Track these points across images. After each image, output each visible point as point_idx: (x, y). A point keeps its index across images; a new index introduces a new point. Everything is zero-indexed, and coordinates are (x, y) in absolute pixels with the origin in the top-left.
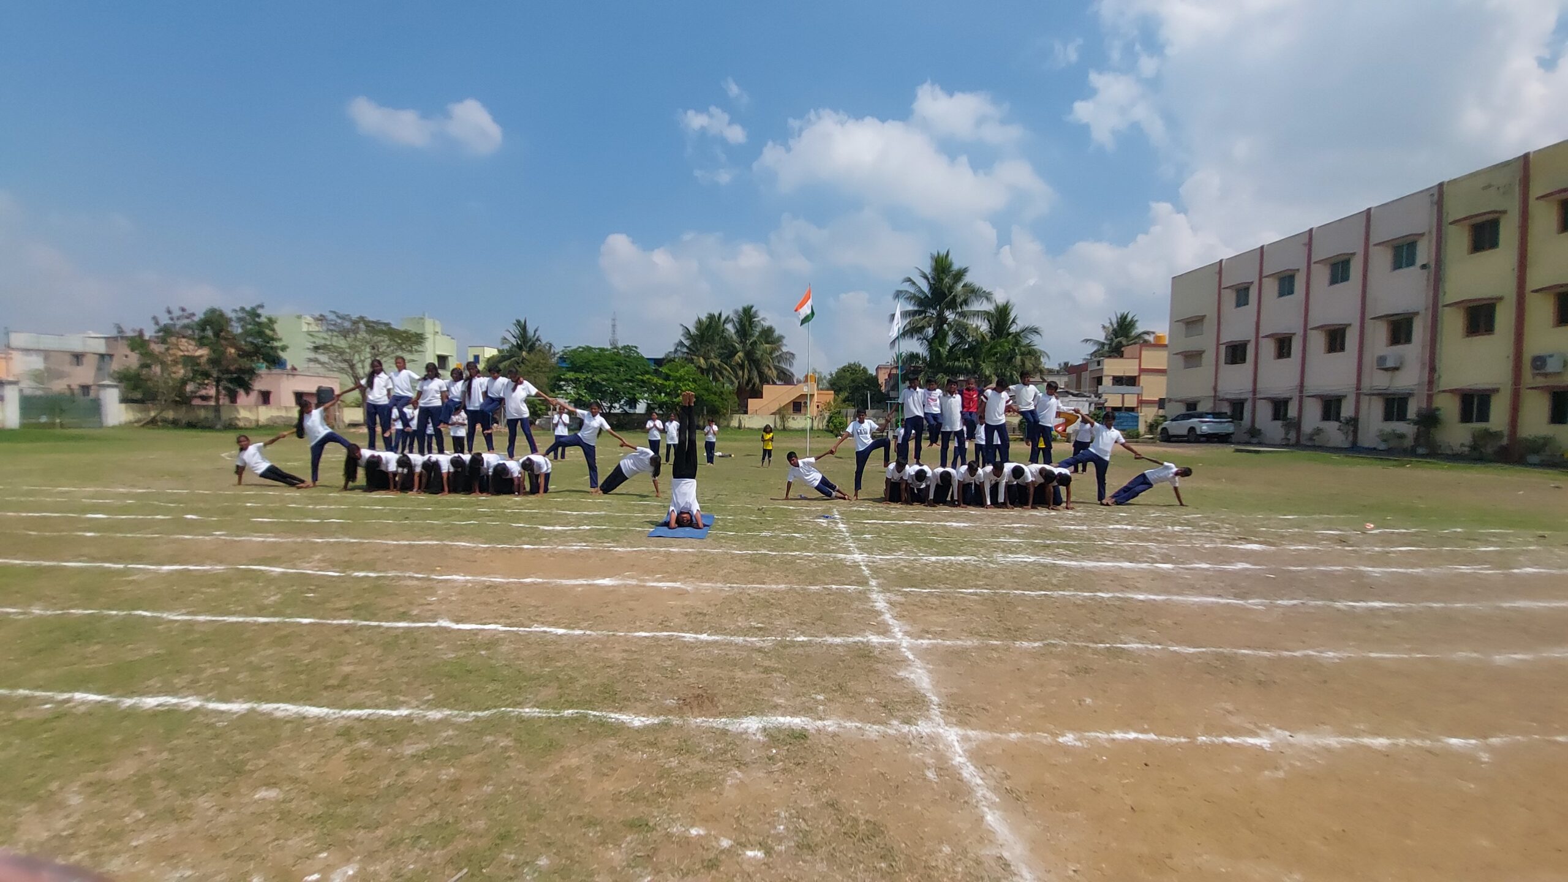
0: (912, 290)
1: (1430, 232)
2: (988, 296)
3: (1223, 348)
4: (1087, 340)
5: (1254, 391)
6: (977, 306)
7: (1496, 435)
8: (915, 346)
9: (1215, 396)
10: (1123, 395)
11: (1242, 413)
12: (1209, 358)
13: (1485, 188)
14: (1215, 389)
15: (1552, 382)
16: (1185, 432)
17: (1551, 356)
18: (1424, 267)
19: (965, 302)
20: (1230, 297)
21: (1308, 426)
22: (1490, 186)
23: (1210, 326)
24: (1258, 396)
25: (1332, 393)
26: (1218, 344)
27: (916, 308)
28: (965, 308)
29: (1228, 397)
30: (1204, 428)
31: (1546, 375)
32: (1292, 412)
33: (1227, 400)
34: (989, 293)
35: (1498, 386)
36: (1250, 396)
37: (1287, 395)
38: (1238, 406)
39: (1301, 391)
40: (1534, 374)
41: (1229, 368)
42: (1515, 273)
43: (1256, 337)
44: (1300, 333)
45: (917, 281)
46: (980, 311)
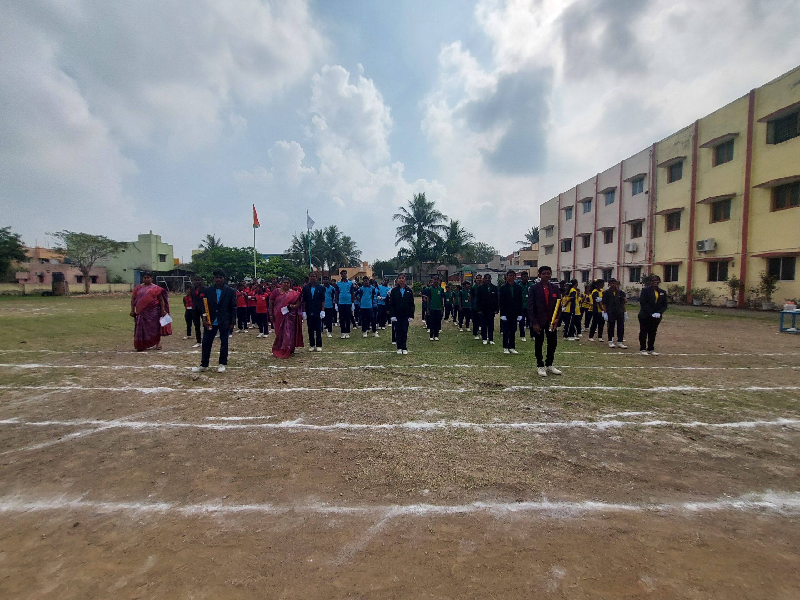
0: (405, 214)
1: (649, 172)
4: (518, 242)
5: (574, 266)
6: (439, 223)
7: (682, 289)
8: (407, 245)
9: (558, 270)
12: (555, 249)
14: (558, 265)
15: (711, 257)
17: (707, 241)
18: (647, 193)
19: (433, 220)
20: (563, 215)
22: (678, 143)
23: (556, 231)
25: (608, 267)
26: (559, 241)
27: (408, 225)
28: (433, 224)
31: (705, 252)
33: (563, 272)
34: (445, 216)
35: (681, 260)
36: (573, 269)
37: (588, 269)
38: (567, 274)
39: (594, 266)
40: (699, 252)
41: (564, 254)
42: (690, 193)
43: (575, 236)
44: (593, 233)
45: (406, 209)
46: (441, 225)
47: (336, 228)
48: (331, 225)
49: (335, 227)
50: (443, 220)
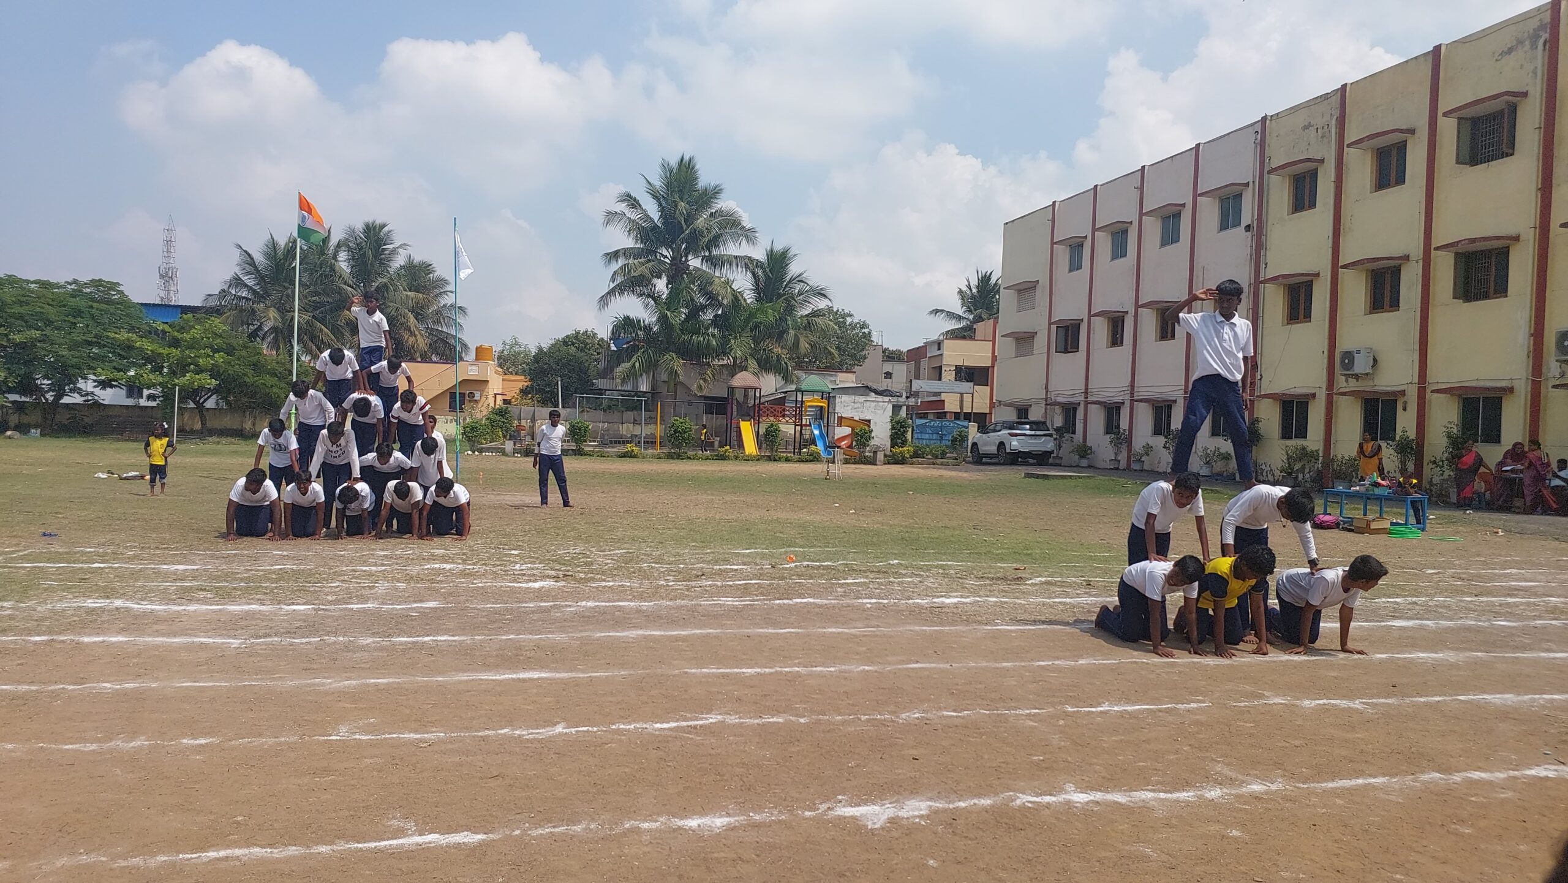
0: (633, 215)
1: (1253, 182)
2: (749, 235)
3: (1054, 327)
4: (936, 312)
5: (1086, 392)
6: (732, 249)
7: (1313, 455)
8: (634, 307)
9: (1046, 399)
10: (962, 394)
11: (1074, 425)
12: (1041, 343)
13: (1306, 128)
14: (1046, 387)
15: (1365, 386)
16: (993, 449)
17: (1359, 352)
18: (1248, 228)
19: (715, 241)
20: (1063, 255)
21: (1138, 444)
22: (1310, 125)
23: (1041, 296)
24: (1090, 399)
25: (1164, 397)
26: (1050, 324)
27: (640, 245)
28: (716, 252)
29: (1060, 399)
30: (1015, 443)
31: (1357, 377)
32: (1124, 424)
33: (1059, 404)
34: (752, 231)
35: (1313, 391)
36: (1081, 398)
37: (1118, 399)
38: (1070, 410)
39: (1132, 394)
40: (1345, 375)
41: (1062, 361)
42: (1330, 242)
43: (1090, 316)
44: (1132, 311)
45: (638, 198)
46: (740, 257)
50: (744, 242)
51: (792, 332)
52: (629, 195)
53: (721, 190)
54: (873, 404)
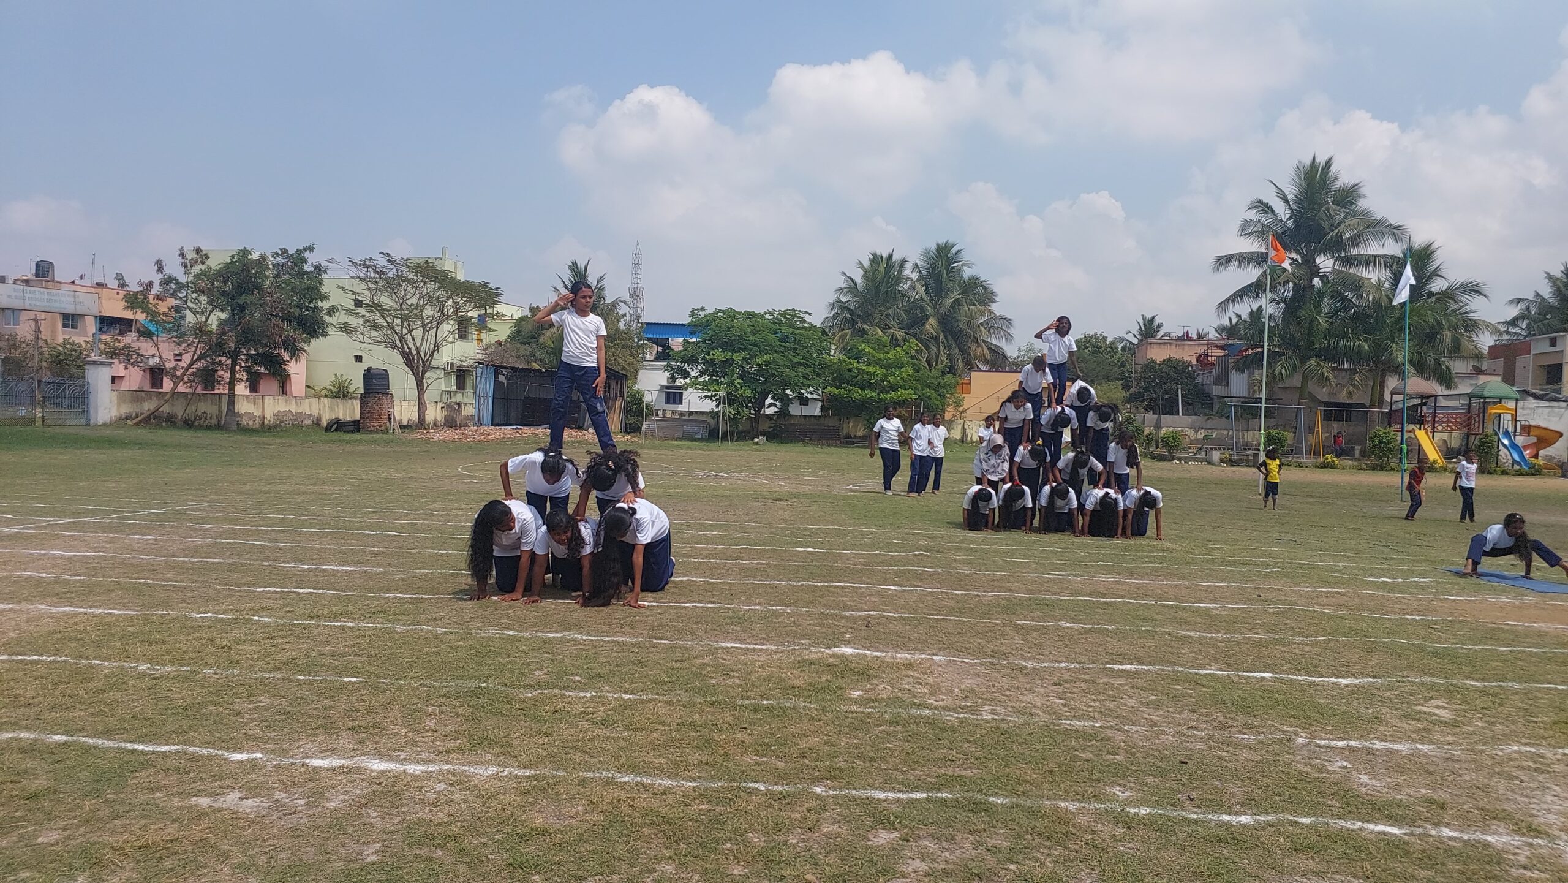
0: (1263, 219)
2: (1396, 232)
6: (1373, 248)
19: (1355, 241)
27: (1266, 249)
28: (1353, 251)
34: (1398, 227)
45: (1270, 204)
46: (1379, 256)
47: (955, 249)
48: (942, 242)
49: (953, 246)
50: (1391, 241)
51: (1448, 334)
52: (1261, 202)
53: (1360, 188)
54: (1547, 410)
